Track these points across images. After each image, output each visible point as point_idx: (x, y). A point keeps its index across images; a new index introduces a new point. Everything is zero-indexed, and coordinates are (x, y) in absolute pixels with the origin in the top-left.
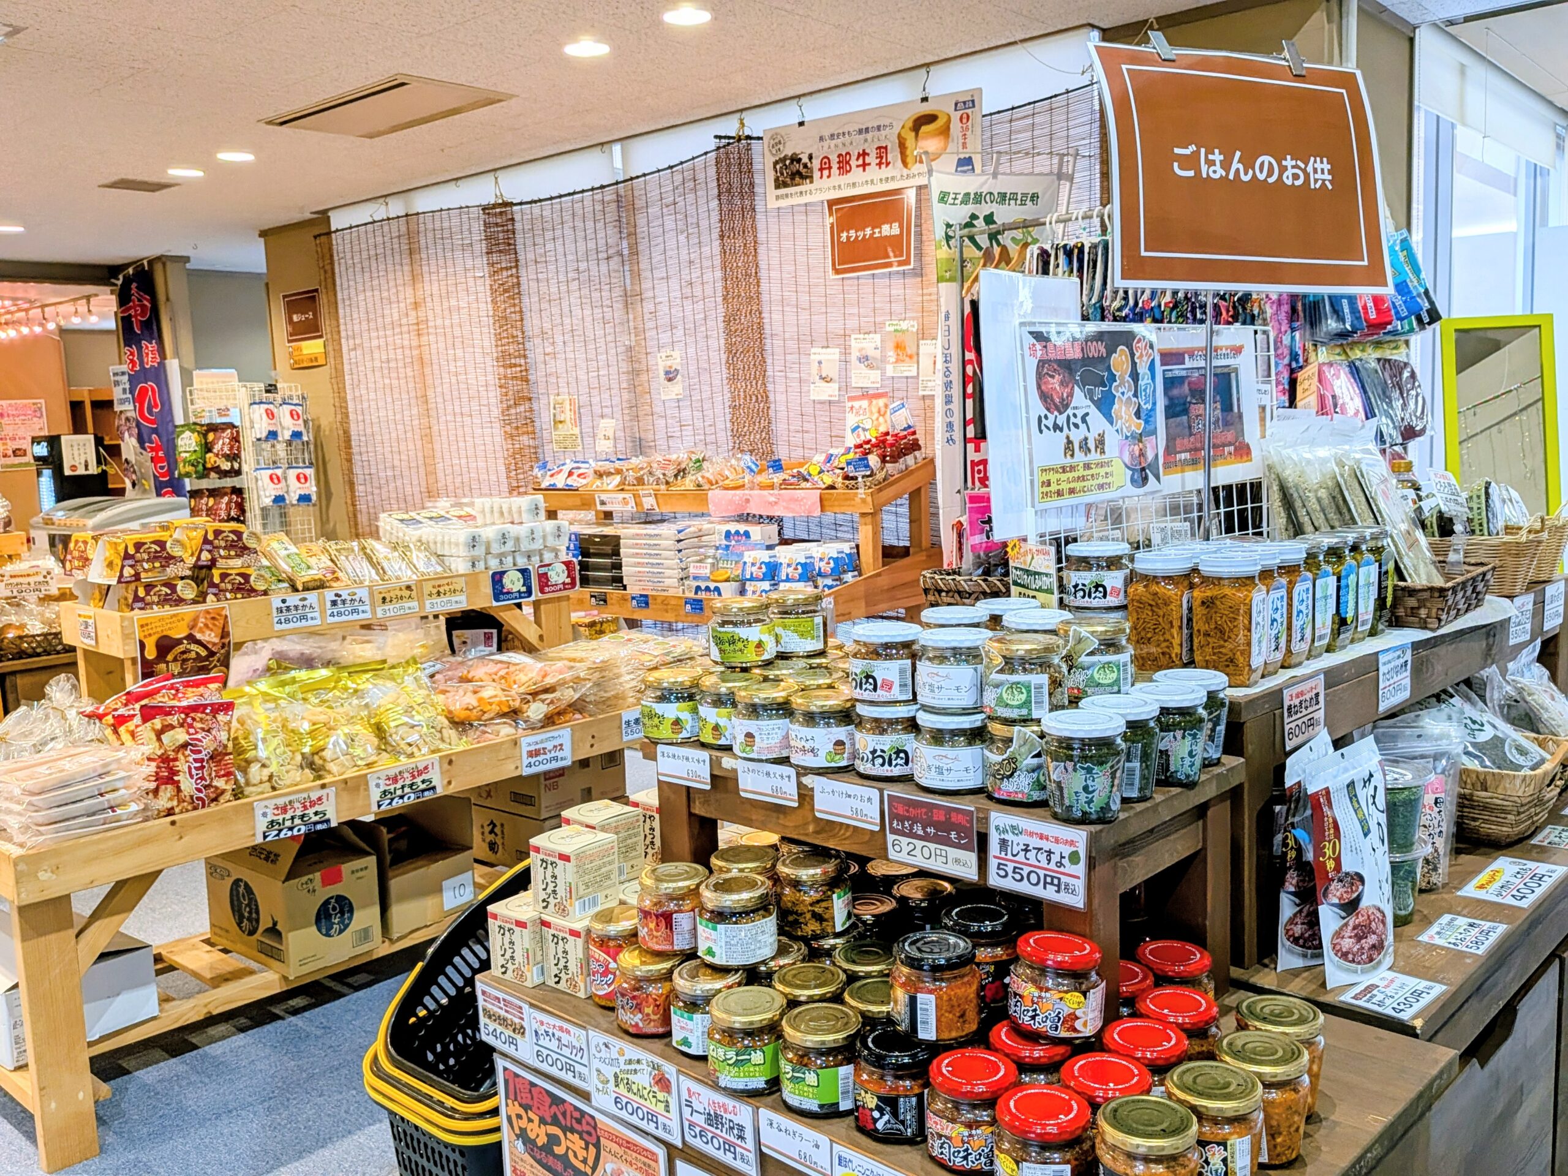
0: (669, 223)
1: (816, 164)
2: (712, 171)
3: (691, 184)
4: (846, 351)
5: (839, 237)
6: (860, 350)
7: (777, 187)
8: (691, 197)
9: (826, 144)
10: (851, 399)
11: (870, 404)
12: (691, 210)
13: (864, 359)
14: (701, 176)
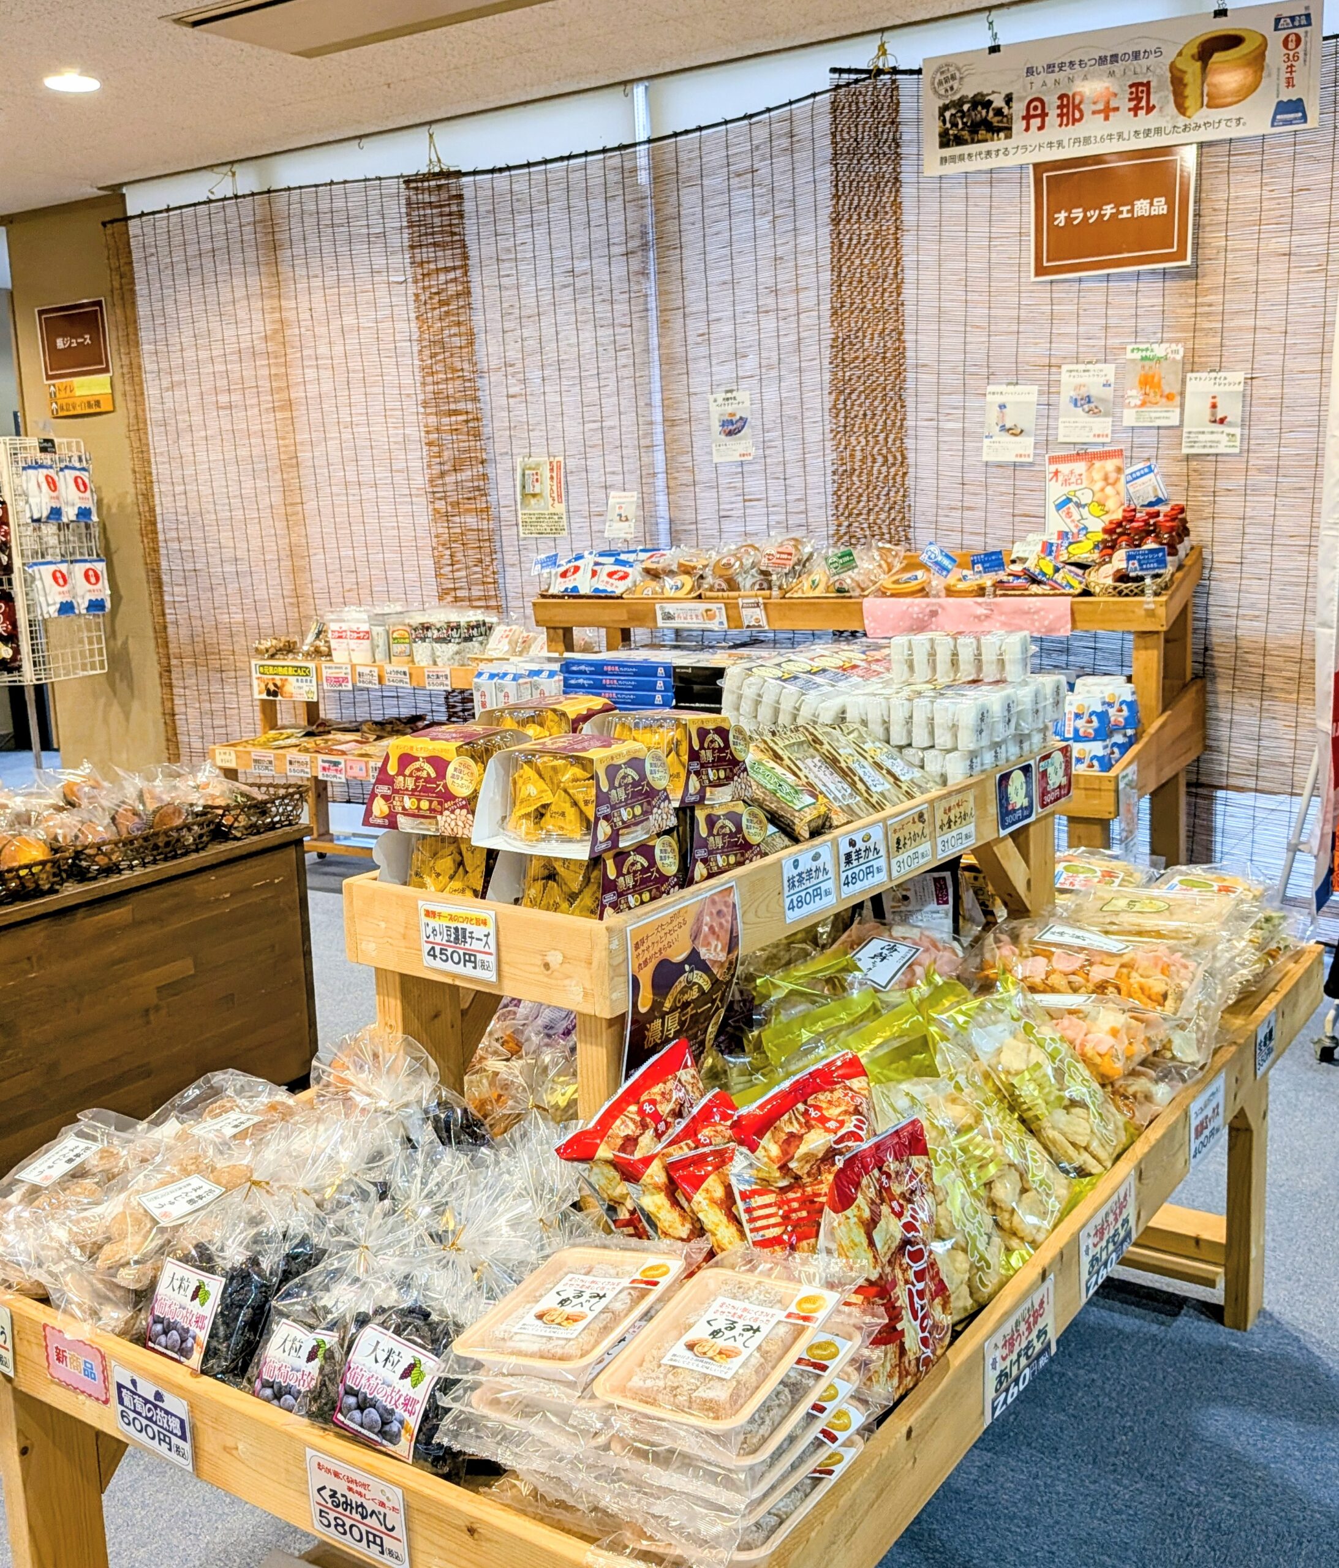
0: (742, 200)
1: (1018, 109)
2: (824, 123)
3: (785, 142)
4: (1050, 389)
5: (1051, 219)
6: (1078, 387)
7: (944, 144)
8: (782, 162)
9: (1038, 80)
10: (1053, 460)
11: (1090, 467)
12: (783, 181)
13: (1085, 401)
14: (803, 130)
